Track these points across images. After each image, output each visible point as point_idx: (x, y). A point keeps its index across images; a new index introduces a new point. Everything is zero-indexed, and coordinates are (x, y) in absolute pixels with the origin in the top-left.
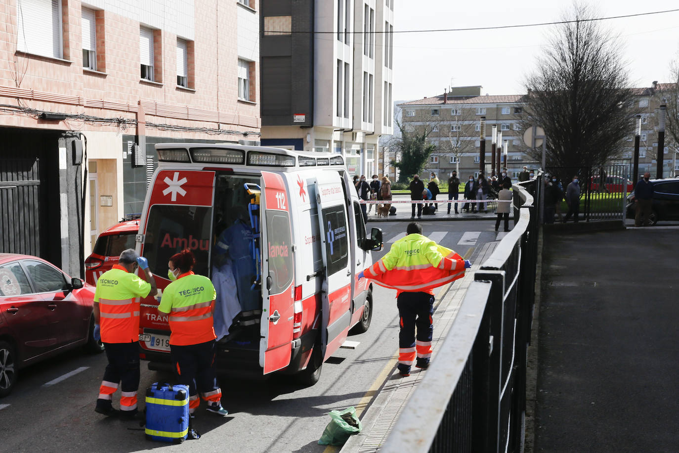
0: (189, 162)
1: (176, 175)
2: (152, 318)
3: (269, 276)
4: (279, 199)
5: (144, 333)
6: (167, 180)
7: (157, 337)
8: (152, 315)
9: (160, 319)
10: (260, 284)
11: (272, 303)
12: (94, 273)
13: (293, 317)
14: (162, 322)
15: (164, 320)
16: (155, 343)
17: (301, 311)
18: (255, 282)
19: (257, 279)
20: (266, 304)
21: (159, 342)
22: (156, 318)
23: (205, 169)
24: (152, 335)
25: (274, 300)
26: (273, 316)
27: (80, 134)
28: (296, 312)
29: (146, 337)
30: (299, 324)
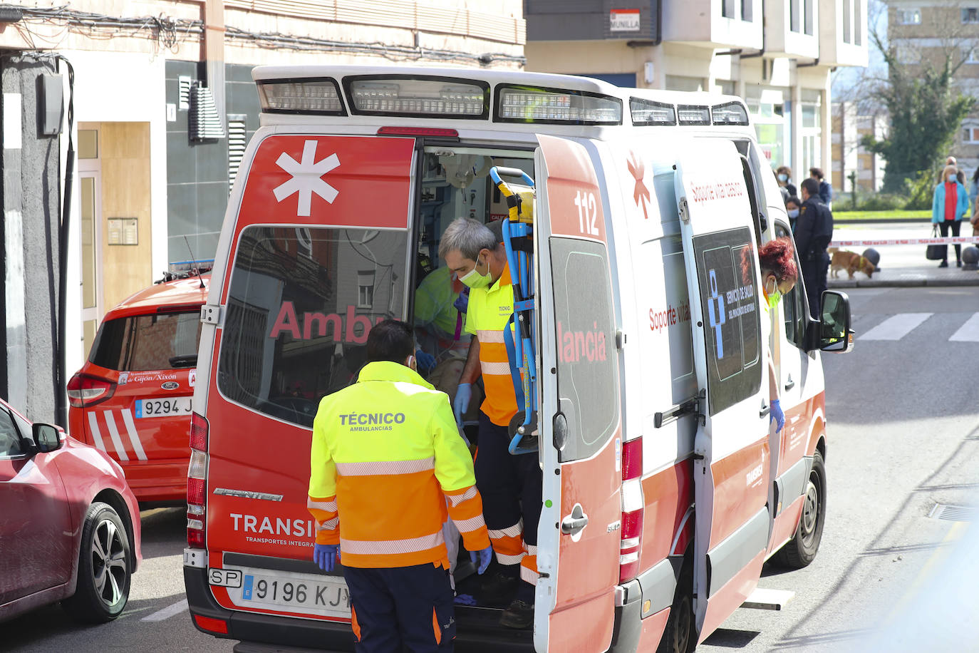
0: (344, 113)
1: (310, 148)
2: (247, 525)
3: (559, 413)
4: (583, 209)
5: (224, 566)
6: (285, 161)
7: (259, 574)
8: (247, 517)
9: (270, 528)
10: (533, 434)
11: (568, 484)
12: (92, 416)
13: (619, 522)
14: (275, 536)
15: (278, 533)
16: (255, 591)
17: (641, 507)
18: (522, 429)
19: (527, 421)
20: (551, 488)
21: (265, 590)
22: (258, 527)
23: (383, 131)
24: (246, 571)
25: (572, 477)
26: (568, 520)
28: (628, 510)
29: (229, 576)
30: (634, 542)
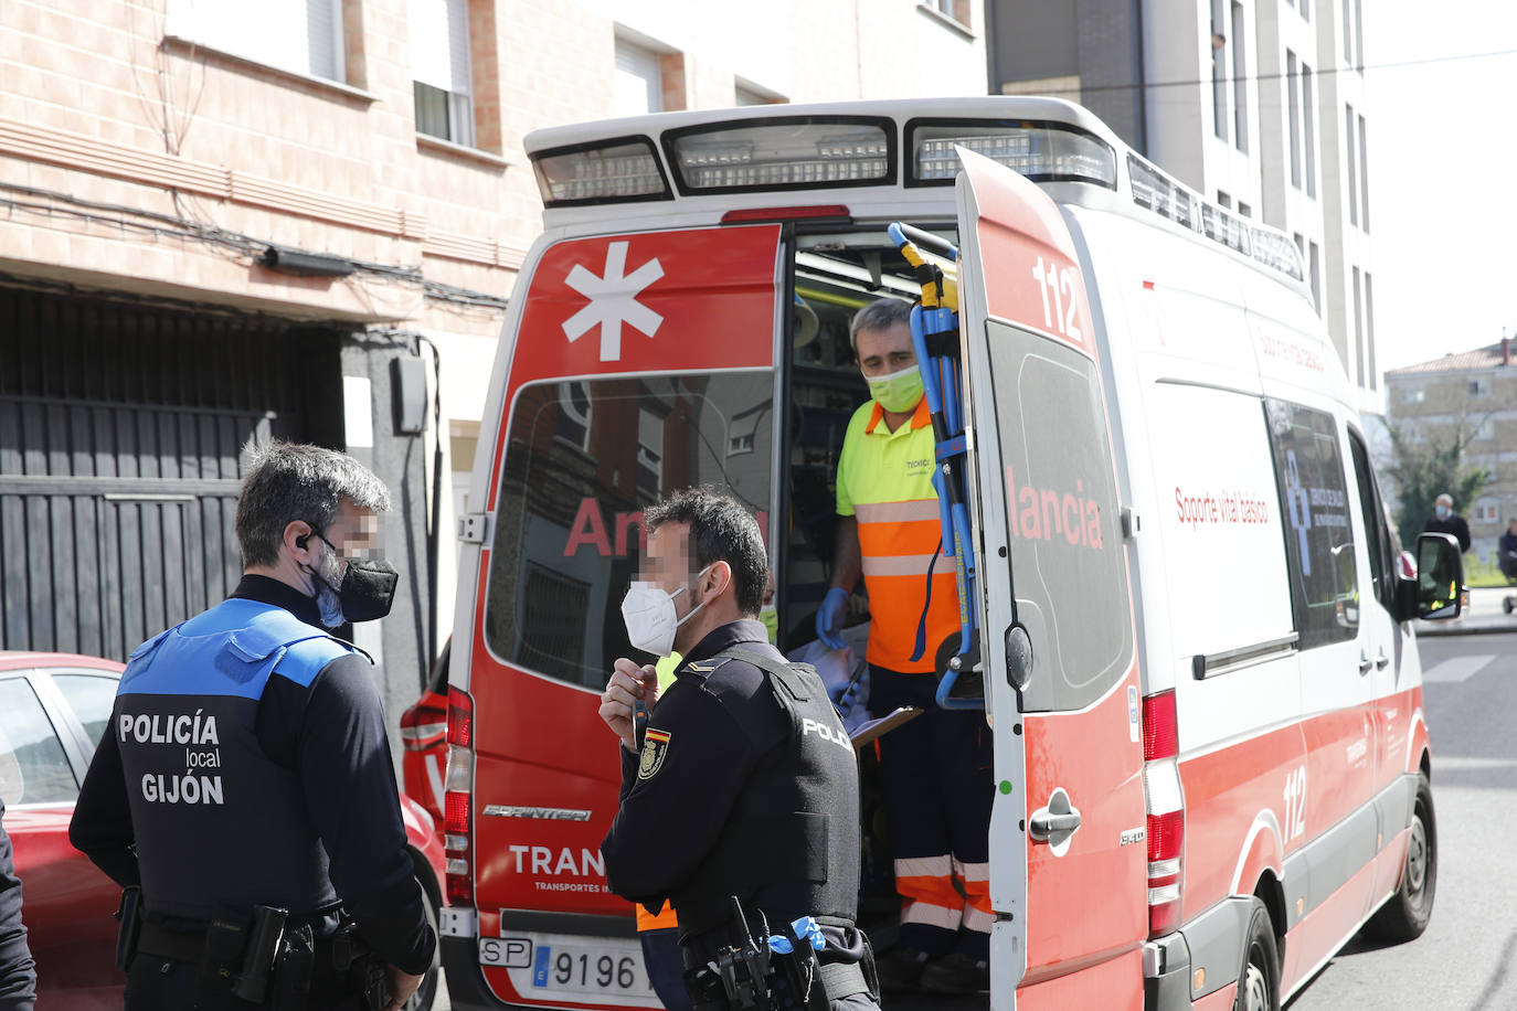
0: (667, 196)
1: (617, 254)
2: (536, 862)
3: (1015, 623)
5: (503, 934)
6: (579, 278)
7: (558, 943)
8: (536, 850)
9: (572, 866)
10: (976, 668)
11: (1038, 752)
12: (431, 761)
13: (1143, 829)
14: (580, 879)
15: (585, 872)
16: (553, 973)
17: (1178, 808)
18: (956, 662)
19: (964, 649)
20: (1008, 759)
21: (568, 969)
22: (553, 865)
23: (731, 218)
24: (537, 939)
25: (1046, 741)
26: (1042, 815)
27: (418, 339)
28: (1158, 812)
29: (512, 948)
30: (1171, 867)
